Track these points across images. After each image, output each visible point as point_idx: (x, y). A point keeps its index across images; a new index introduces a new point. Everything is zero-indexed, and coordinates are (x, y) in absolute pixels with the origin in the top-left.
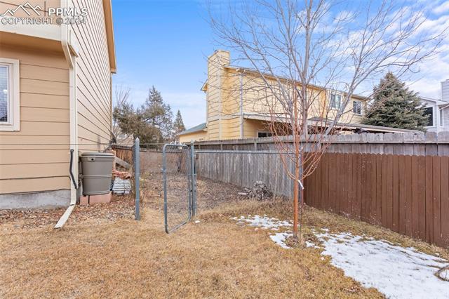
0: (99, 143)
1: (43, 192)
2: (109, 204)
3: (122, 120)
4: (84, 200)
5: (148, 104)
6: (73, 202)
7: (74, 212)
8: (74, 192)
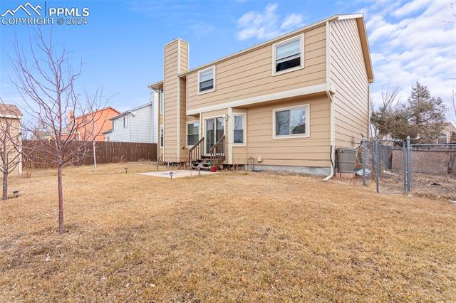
0: (353, 143)
1: (321, 167)
2: (351, 179)
3: (380, 122)
4: (338, 174)
5: (411, 102)
6: (332, 174)
7: (331, 178)
8: (332, 169)
